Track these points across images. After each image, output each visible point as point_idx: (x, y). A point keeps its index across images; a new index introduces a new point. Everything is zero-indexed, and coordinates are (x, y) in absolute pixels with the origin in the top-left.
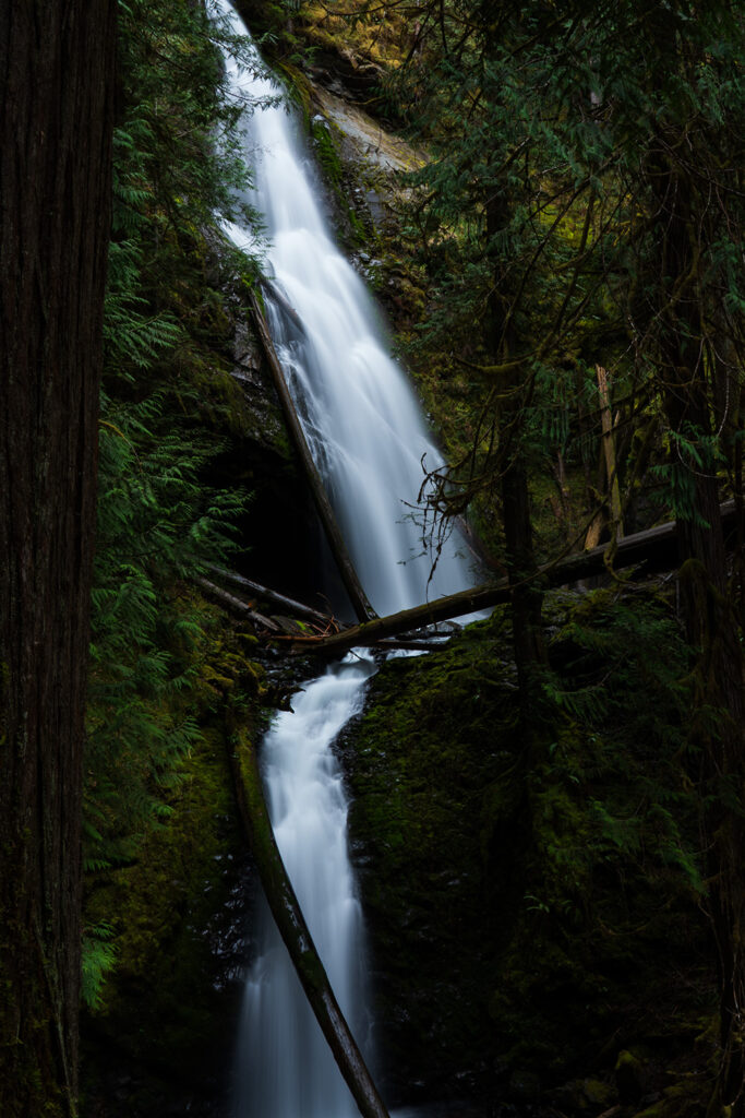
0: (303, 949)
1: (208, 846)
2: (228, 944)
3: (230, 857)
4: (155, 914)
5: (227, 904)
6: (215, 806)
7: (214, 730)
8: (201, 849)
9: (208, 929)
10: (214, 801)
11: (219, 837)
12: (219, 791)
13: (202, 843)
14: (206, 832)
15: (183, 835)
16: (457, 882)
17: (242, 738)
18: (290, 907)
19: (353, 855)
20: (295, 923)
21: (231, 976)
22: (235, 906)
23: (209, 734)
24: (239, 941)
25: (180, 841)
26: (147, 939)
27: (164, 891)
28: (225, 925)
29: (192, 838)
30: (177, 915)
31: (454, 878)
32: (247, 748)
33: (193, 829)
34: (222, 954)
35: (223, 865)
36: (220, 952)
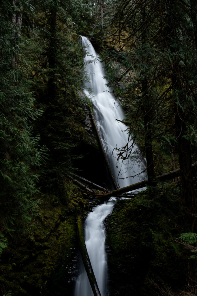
0: (90, 272)
1: (69, 245)
2: (72, 271)
3: (74, 248)
4: (54, 261)
5: (73, 261)
6: (71, 235)
7: (73, 216)
8: (67, 246)
9: (67, 267)
10: (71, 234)
11: (72, 243)
12: (73, 231)
13: (67, 244)
14: (68, 242)
15: (62, 242)
16: (133, 258)
17: (79, 218)
18: (88, 261)
19: (106, 249)
20: (89, 265)
21: (72, 279)
22: (75, 261)
23: (71, 217)
24: (75, 270)
25: (62, 244)
26: (51, 268)
27: (57, 256)
28: (72, 266)
29: (65, 243)
30: (60, 262)
31: (132, 257)
32: (80, 221)
33: (65, 241)
34: (70, 274)
35: (73, 250)
36: (70, 273)
